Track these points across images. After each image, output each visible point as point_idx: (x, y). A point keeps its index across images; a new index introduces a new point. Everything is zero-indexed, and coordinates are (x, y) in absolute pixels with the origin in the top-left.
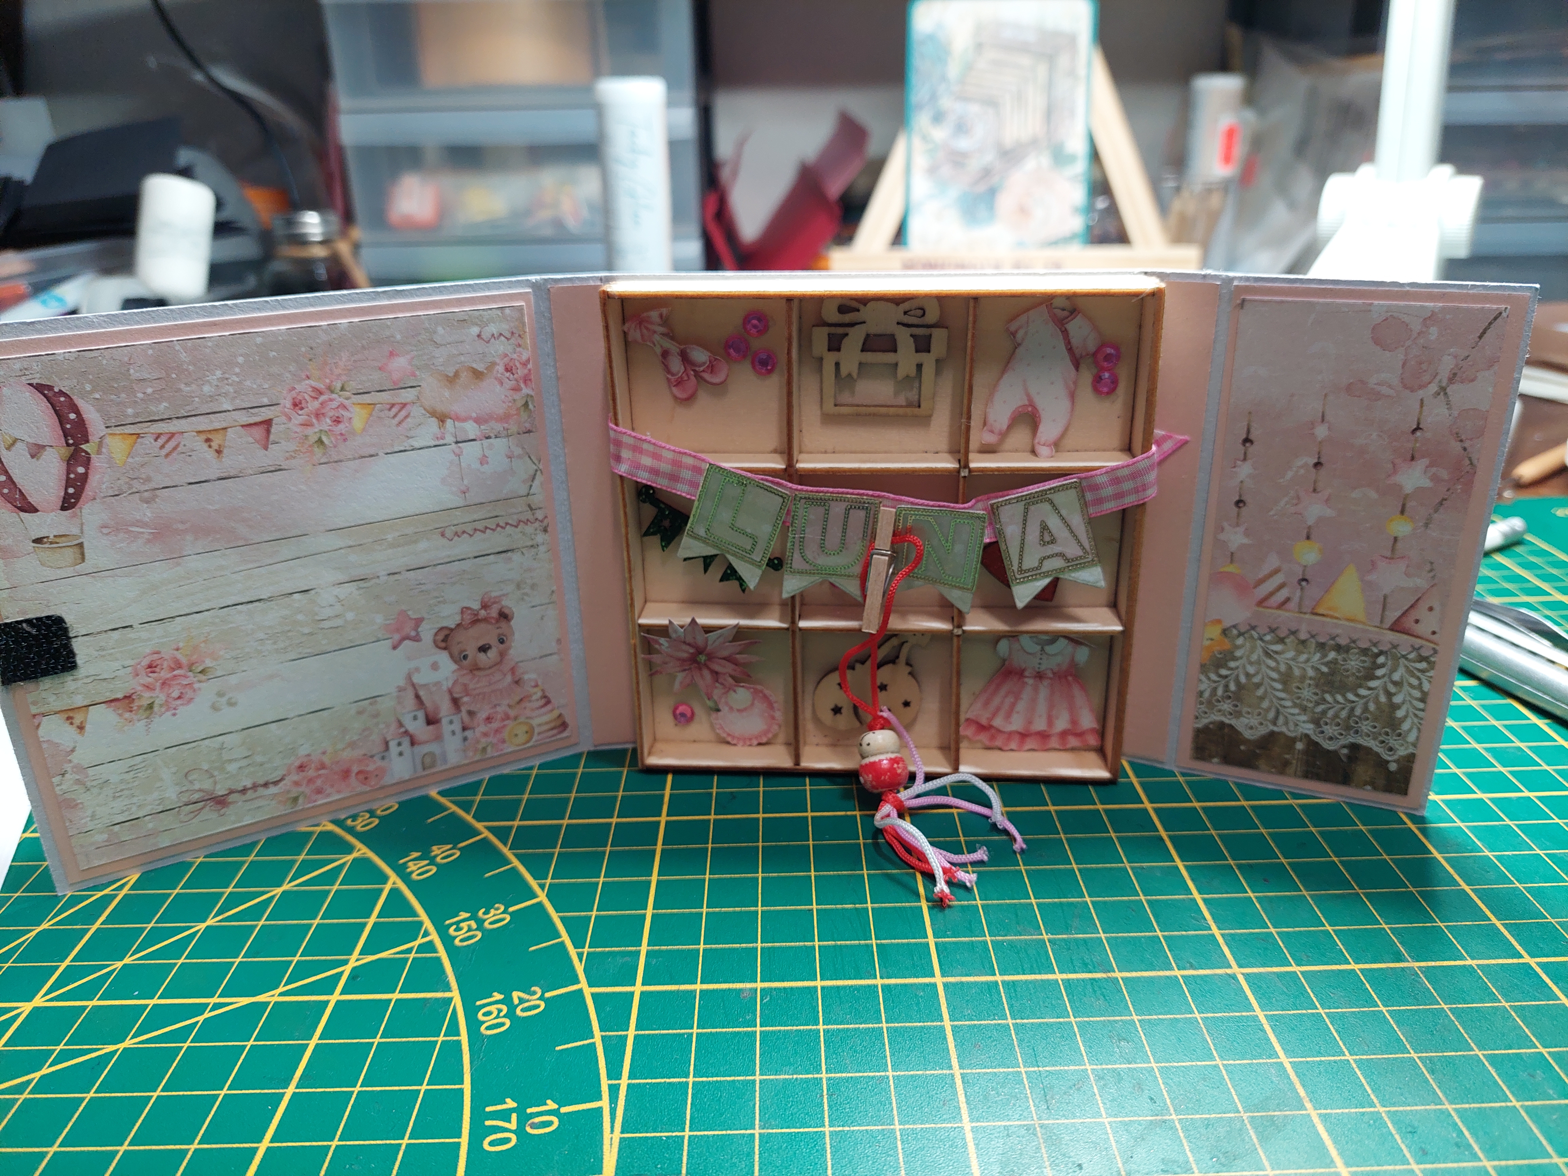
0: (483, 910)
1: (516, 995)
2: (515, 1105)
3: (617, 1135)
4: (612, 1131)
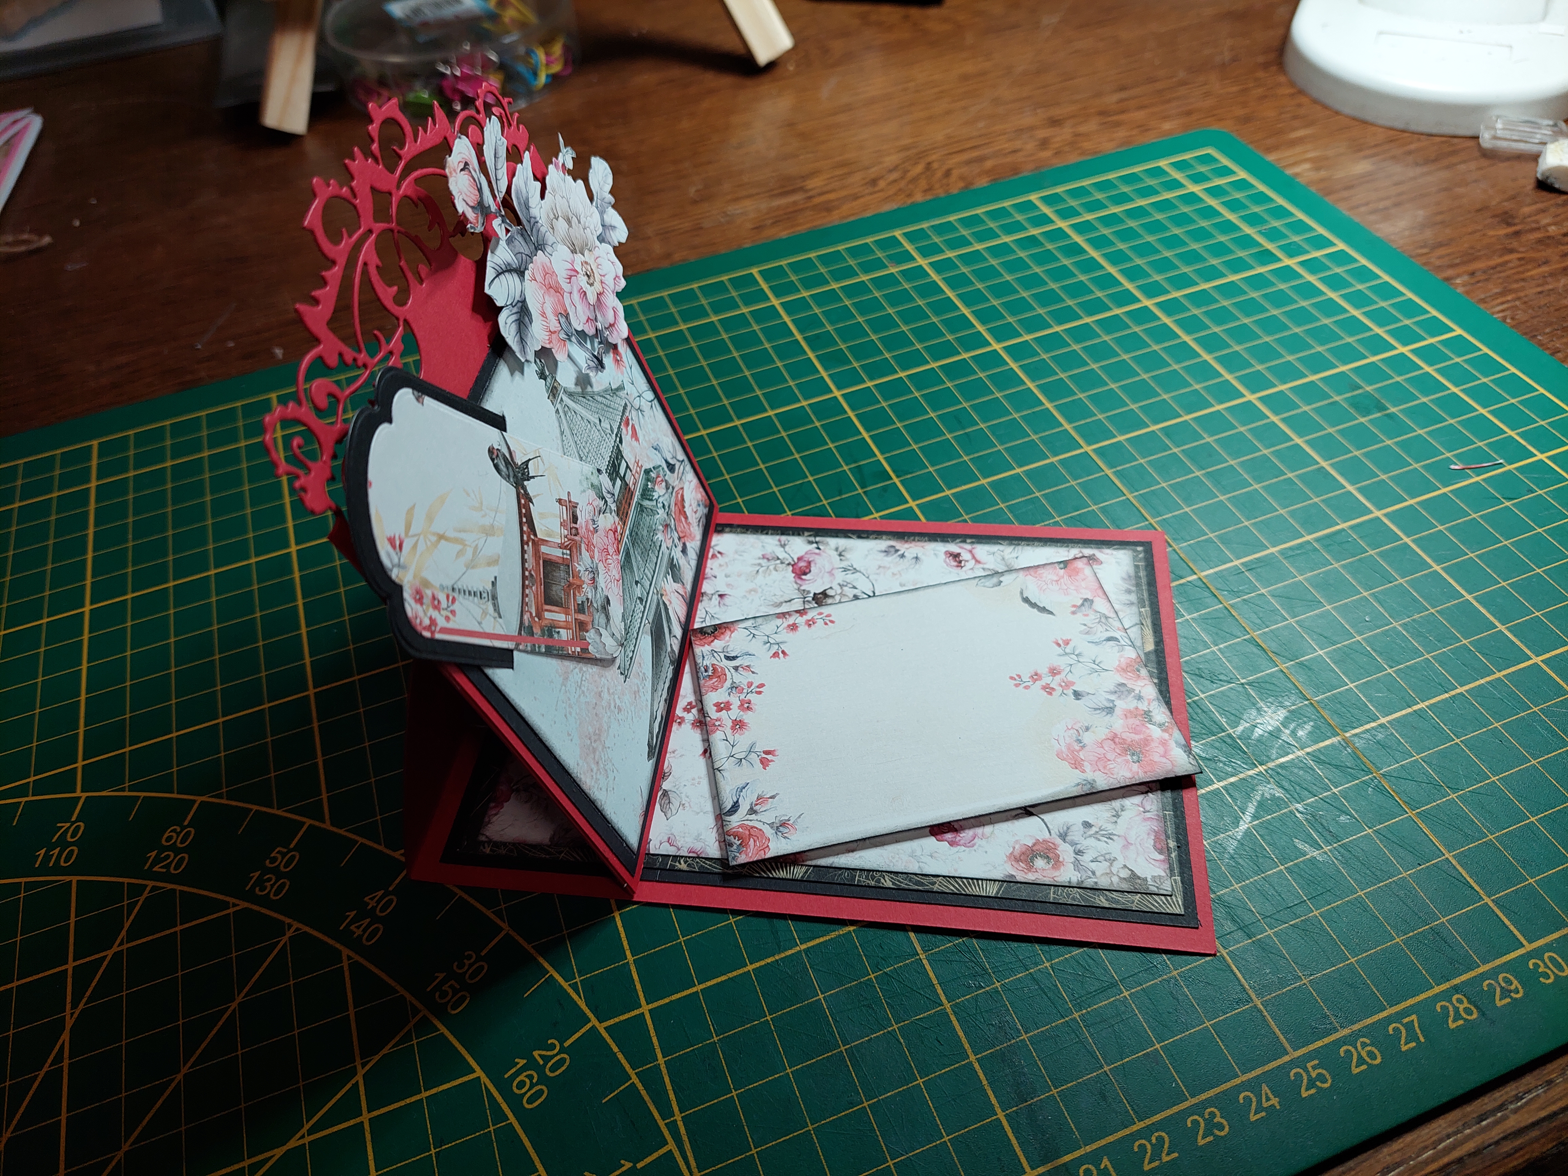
0: (456, 964)
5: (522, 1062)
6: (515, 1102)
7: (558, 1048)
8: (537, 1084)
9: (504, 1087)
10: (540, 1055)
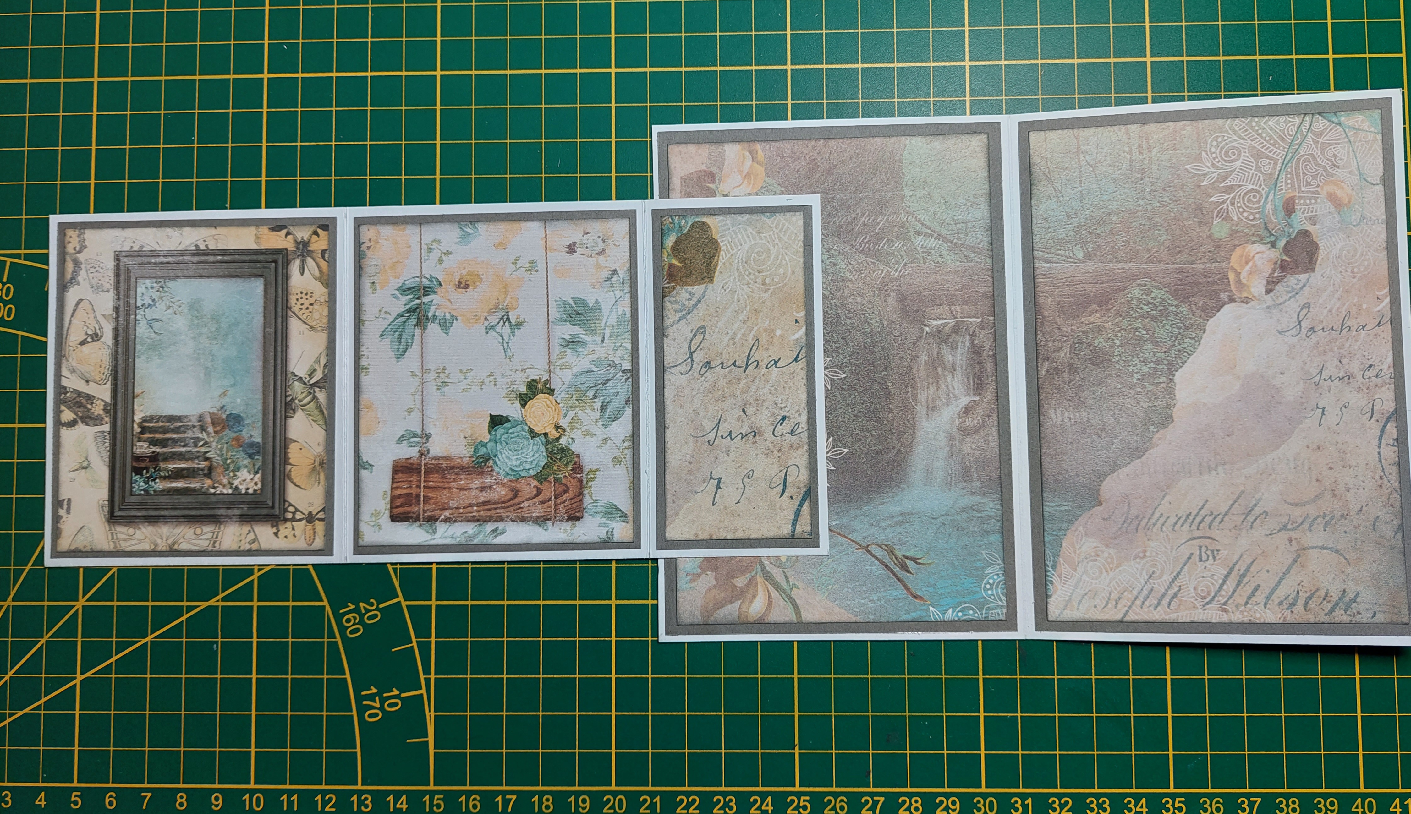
1: (362, 605)
2: (376, 691)
3: (433, 713)
4: (430, 711)
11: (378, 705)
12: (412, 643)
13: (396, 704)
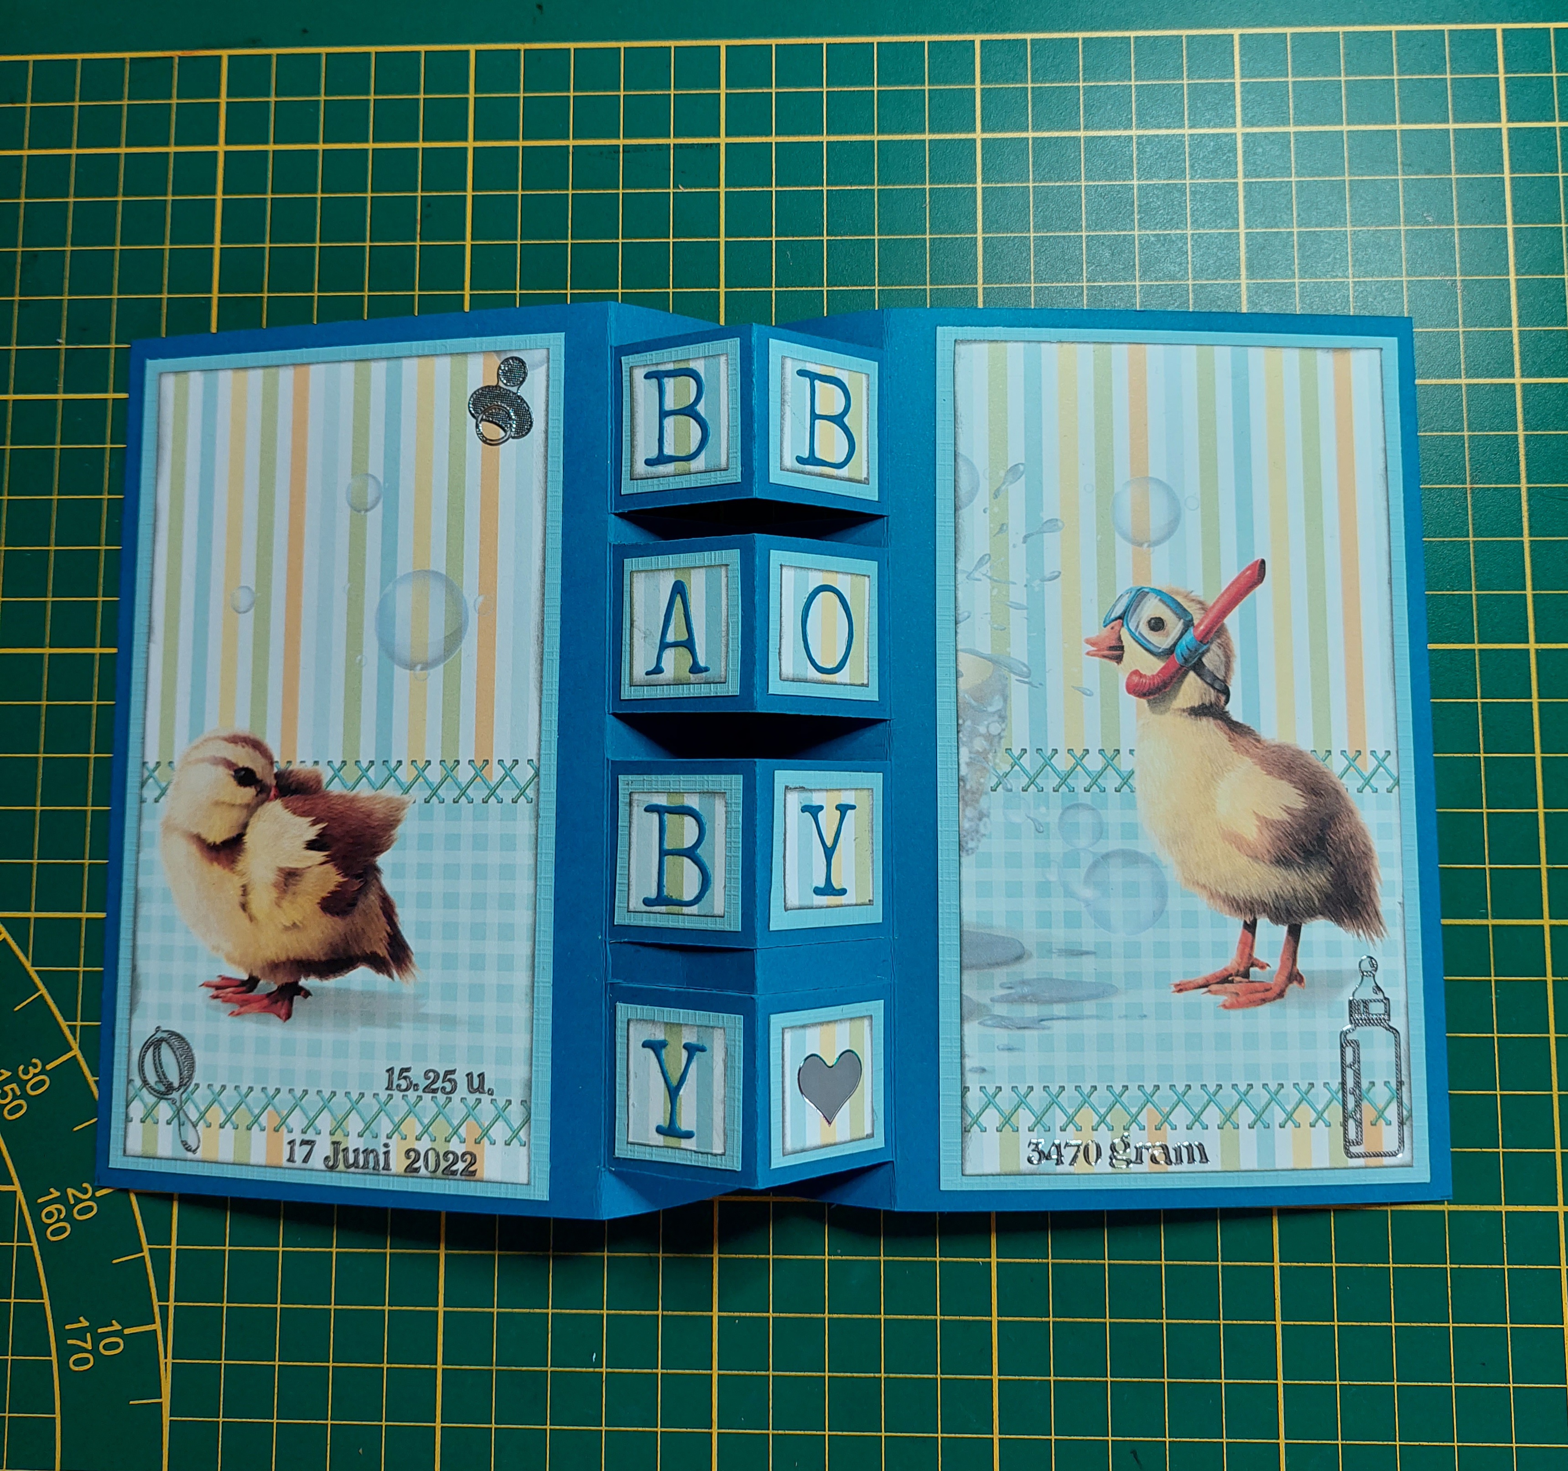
0: (22, 1067)
1: (70, 1191)
2: (87, 1324)
3: (170, 1361)
5: (57, 1194)
6: (40, 1229)
7: (89, 1195)
8: (62, 1220)
9: (36, 1210)
10: (74, 1195)
11: (89, 1346)
12: (142, 1251)
13: (117, 1345)
